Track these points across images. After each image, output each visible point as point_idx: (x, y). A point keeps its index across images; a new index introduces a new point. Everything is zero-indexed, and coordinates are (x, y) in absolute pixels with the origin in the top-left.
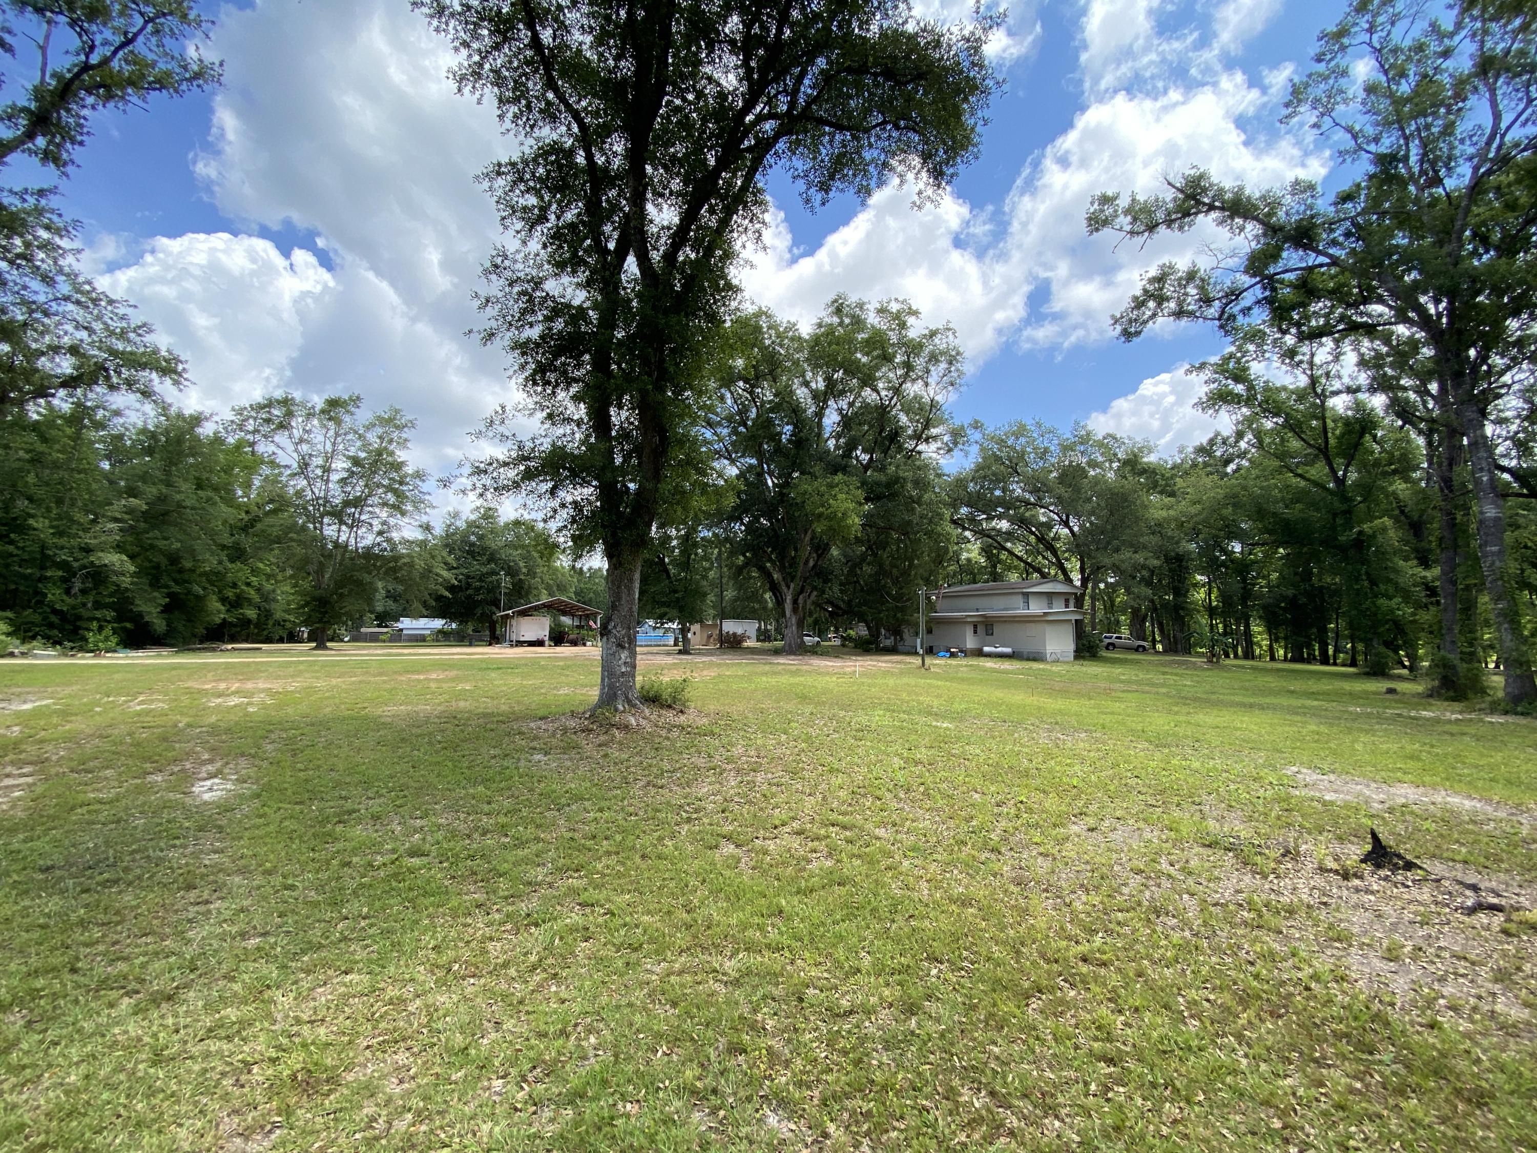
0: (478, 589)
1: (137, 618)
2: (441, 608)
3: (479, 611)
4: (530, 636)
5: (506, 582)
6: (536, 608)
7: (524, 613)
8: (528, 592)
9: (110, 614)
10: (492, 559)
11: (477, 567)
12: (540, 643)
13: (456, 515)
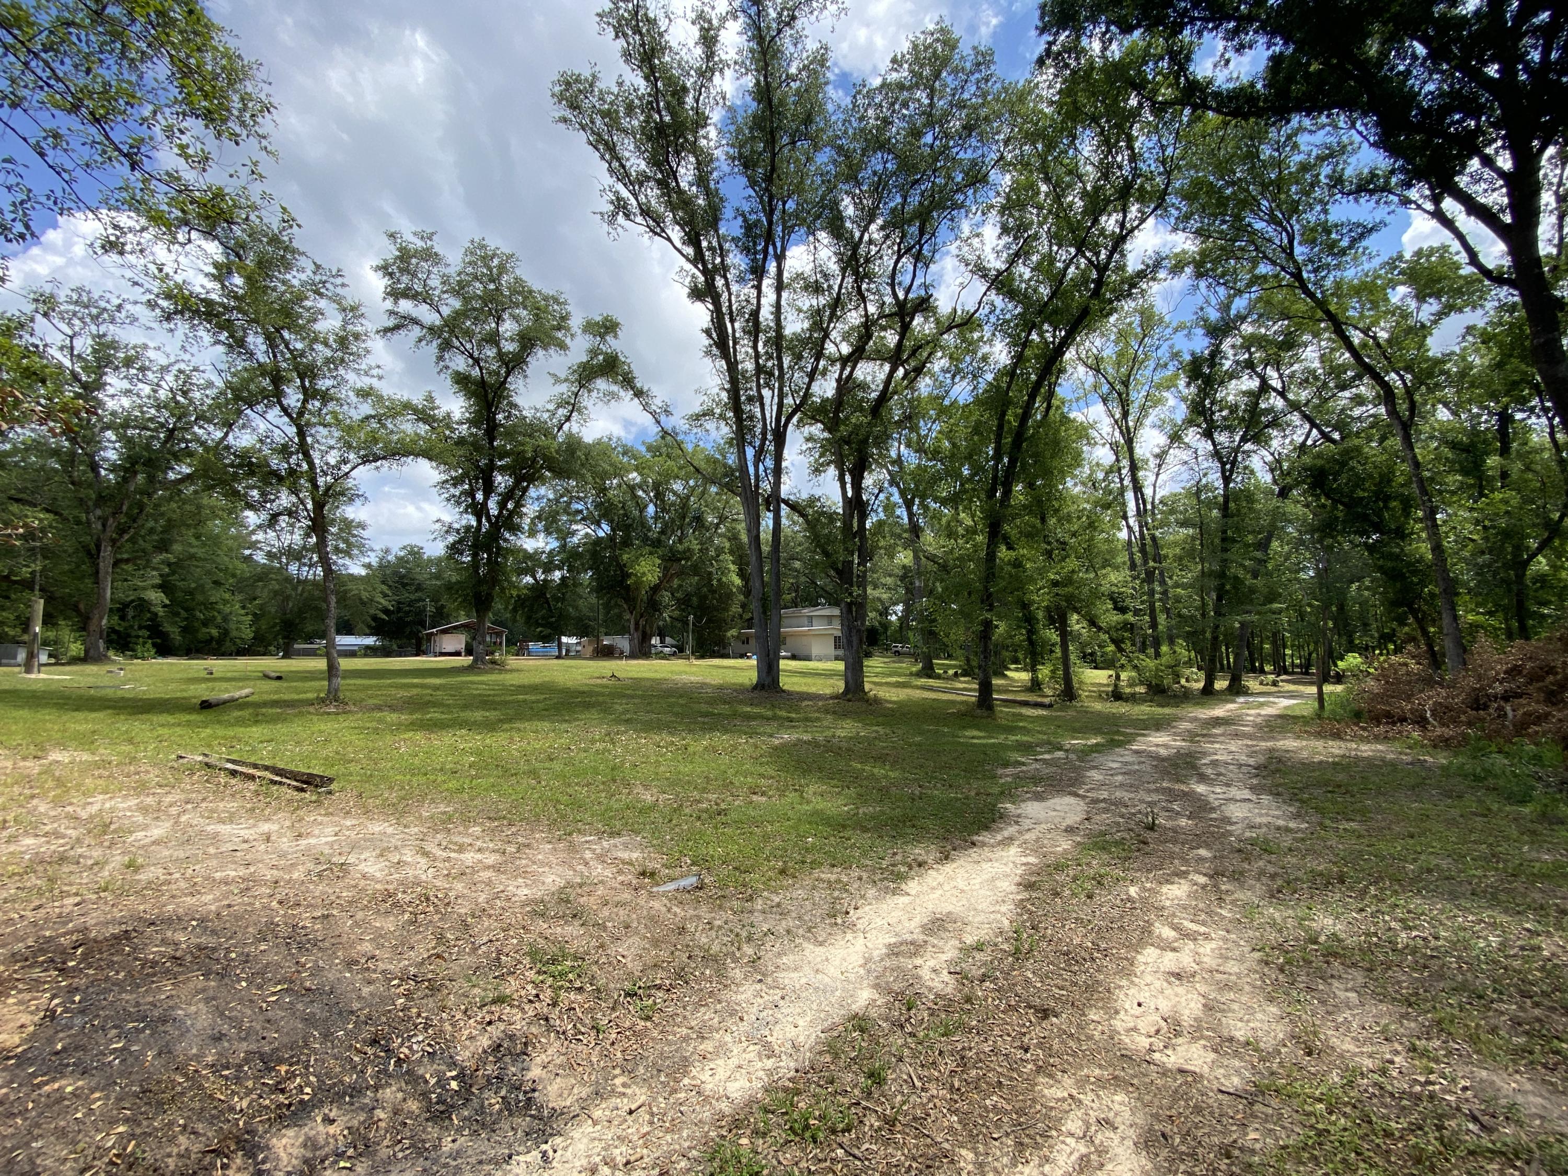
0: (407, 613)
1: (164, 636)
2: (377, 629)
3: (408, 630)
4: (449, 648)
5: (430, 608)
6: (455, 628)
7: (445, 632)
8: (448, 616)
9: (146, 633)
10: (419, 588)
11: (406, 596)
12: (458, 654)
13: (387, 551)
